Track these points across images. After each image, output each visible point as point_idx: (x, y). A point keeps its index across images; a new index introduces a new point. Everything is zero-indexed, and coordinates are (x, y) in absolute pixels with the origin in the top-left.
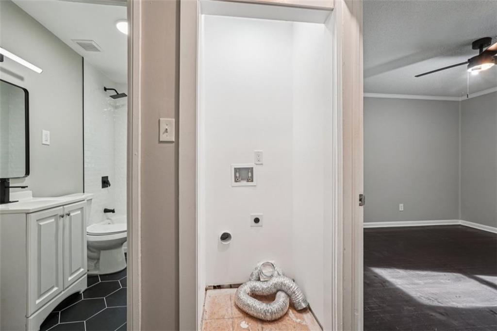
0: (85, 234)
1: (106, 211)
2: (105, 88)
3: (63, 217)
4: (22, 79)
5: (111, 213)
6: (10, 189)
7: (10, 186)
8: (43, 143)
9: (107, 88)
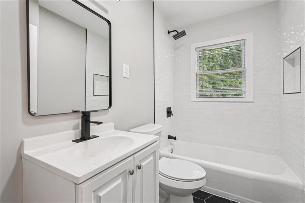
0: (157, 173)
1: (170, 137)
2: (168, 31)
3: (132, 173)
4: (106, 11)
5: (174, 140)
6: (91, 124)
7: (91, 120)
8: (124, 76)
9: (170, 31)
